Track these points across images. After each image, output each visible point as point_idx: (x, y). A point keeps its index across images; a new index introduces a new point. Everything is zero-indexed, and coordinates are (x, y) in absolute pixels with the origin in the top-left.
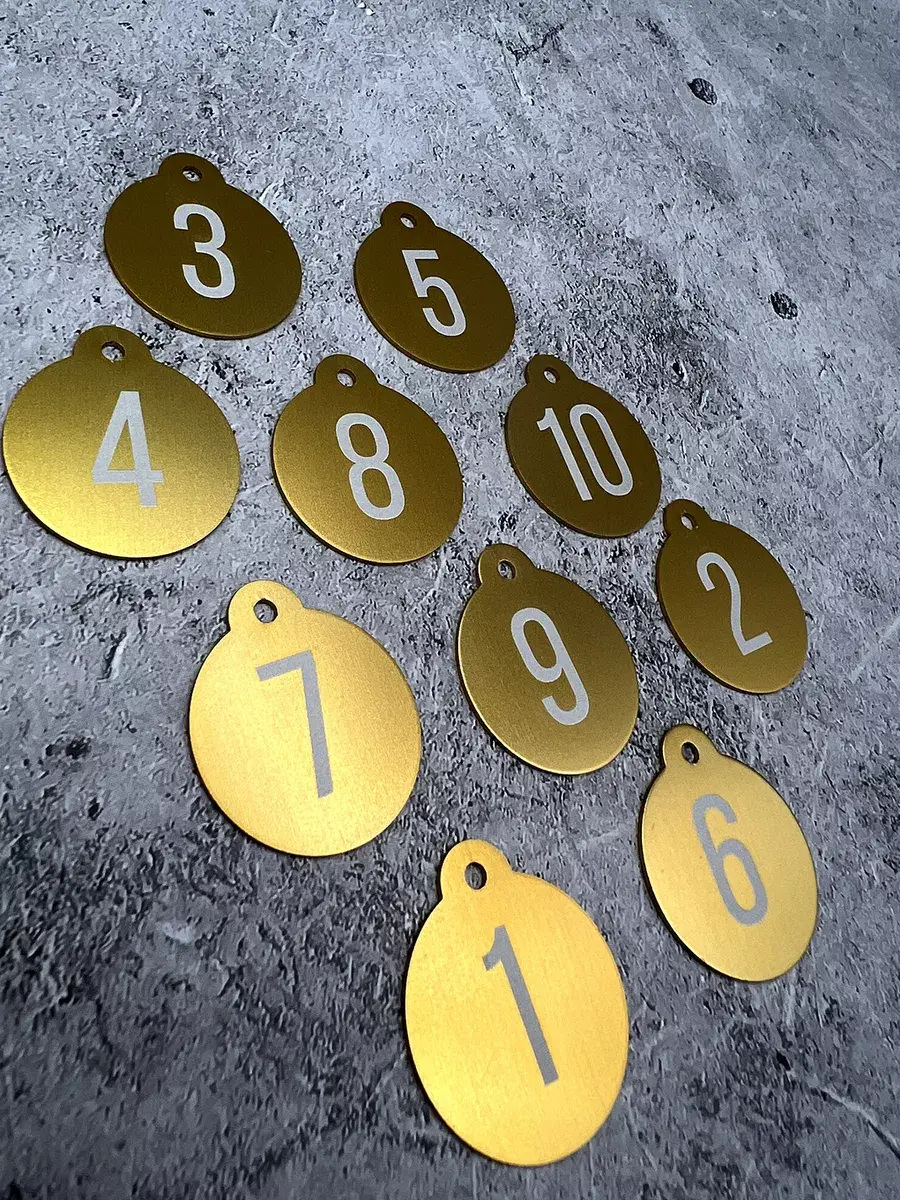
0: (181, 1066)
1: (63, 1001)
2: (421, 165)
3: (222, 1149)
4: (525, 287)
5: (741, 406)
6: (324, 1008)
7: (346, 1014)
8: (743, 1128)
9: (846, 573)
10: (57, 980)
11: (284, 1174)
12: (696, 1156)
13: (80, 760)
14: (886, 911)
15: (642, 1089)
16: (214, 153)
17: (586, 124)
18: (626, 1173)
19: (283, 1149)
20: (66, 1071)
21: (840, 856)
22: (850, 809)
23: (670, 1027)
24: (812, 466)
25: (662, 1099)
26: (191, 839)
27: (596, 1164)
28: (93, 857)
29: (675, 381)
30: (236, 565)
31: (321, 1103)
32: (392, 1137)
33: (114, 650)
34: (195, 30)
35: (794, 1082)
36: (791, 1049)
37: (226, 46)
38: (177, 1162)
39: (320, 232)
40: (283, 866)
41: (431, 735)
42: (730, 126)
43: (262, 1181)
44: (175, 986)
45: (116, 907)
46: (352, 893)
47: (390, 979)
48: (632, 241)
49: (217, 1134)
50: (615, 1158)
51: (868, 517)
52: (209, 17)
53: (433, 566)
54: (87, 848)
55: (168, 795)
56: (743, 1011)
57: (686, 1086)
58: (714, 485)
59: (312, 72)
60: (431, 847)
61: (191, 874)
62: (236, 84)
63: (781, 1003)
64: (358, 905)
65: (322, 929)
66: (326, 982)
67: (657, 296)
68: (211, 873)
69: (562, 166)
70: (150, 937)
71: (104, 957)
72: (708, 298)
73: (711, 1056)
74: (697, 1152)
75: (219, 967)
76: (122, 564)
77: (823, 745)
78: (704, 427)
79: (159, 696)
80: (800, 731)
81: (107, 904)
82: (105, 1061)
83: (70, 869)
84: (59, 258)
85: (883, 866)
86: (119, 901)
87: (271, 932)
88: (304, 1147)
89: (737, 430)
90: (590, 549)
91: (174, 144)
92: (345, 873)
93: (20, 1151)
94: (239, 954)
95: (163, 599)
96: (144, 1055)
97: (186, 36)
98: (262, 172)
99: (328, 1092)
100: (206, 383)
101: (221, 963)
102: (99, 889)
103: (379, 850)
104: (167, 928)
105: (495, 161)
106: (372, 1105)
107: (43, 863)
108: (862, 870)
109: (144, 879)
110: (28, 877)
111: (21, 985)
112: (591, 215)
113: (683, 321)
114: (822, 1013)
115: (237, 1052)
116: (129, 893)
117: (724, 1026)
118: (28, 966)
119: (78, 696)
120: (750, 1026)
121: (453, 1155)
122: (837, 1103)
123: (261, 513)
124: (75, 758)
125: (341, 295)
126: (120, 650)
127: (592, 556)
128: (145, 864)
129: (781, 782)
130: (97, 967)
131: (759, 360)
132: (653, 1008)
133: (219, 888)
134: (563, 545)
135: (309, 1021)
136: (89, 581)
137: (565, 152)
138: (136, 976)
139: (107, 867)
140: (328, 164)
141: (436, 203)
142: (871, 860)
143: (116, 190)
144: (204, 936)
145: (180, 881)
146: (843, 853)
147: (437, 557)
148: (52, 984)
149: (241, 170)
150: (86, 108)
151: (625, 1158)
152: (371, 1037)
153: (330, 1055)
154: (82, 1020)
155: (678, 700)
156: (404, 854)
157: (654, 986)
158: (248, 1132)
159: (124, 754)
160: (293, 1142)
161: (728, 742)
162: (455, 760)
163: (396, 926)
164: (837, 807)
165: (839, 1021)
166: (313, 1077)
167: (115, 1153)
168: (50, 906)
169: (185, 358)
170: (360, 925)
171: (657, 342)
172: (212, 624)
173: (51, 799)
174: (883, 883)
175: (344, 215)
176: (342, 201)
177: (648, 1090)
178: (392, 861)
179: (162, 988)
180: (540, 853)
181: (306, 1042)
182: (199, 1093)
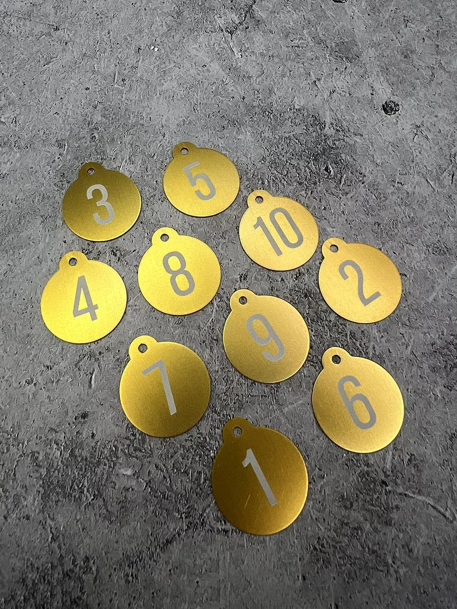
0: (133, 515)
1: (92, 500)
2: (188, 119)
3: (150, 540)
4: (244, 159)
5: (365, 176)
6: (182, 489)
7: (190, 490)
8: (364, 512)
9: (427, 246)
10: (89, 493)
11: (173, 546)
12: (342, 525)
13: (86, 419)
14: (445, 410)
15: (317, 501)
16: (99, 157)
17: (270, 54)
18: (310, 533)
19: (172, 538)
20: (97, 522)
21: (419, 389)
22: (425, 366)
23: (329, 477)
24: (408, 193)
25: (326, 505)
26: (127, 439)
27: (296, 531)
28: (95, 451)
29: (326, 177)
30: (130, 332)
31: (184, 522)
32: (212, 530)
33: (91, 378)
34: (83, 101)
35: (390, 492)
36: (389, 478)
37: (96, 102)
38: (136, 546)
39: (147, 173)
40: (161, 442)
41: (216, 380)
42: (356, 11)
43: (165, 549)
44: (128, 490)
45: (105, 467)
46: (189, 447)
47: (206, 476)
48: (299, 110)
49: (148, 535)
50: (305, 528)
51: (443, 210)
52: (88, 91)
53: (211, 308)
54: (92, 449)
55: (117, 425)
56: (365, 465)
57: (337, 498)
58: (349, 224)
59: (134, 96)
60: (219, 423)
61: (128, 451)
62: (103, 118)
63: (384, 459)
64: (191, 450)
65: (178, 462)
66: (182, 480)
67: (314, 134)
68: (136, 449)
69: (259, 84)
70: (117, 475)
71: (103, 484)
72: (344, 123)
73: (349, 485)
74: (343, 523)
75: (142, 481)
76: (89, 345)
77: (411, 338)
78: (343, 195)
79: (109, 390)
80: (398, 334)
81: (102, 466)
82: (108, 517)
83: (88, 457)
84: (49, 230)
85: (444, 389)
86: (105, 465)
87: (159, 466)
88: (179, 537)
89: (362, 190)
90: (284, 278)
91: (83, 160)
92: (185, 440)
93: (86, 546)
94: (149, 475)
95: (106, 354)
96: (120, 513)
97: (80, 106)
98: (119, 156)
99: (186, 517)
100: (110, 261)
101: (143, 480)
102: (98, 462)
103: (198, 429)
104: (123, 471)
105: (223, 99)
106: (203, 520)
107: (79, 457)
108: (431, 393)
109: (113, 456)
110: (76, 462)
111: (79, 496)
112: (276, 105)
113: (330, 142)
114: (406, 461)
115: (152, 508)
116: (108, 461)
117: (355, 473)
118: (80, 490)
119: (82, 397)
120: (368, 471)
121: (236, 534)
122: (412, 497)
123: (138, 307)
124: (84, 419)
125: (159, 200)
126: (93, 377)
127: (285, 280)
128: (112, 451)
129: (386, 361)
130: (102, 487)
131: (375, 146)
132: (321, 470)
133: (139, 454)
134: (270, 280)
135: (176, 494)
136: (79, 354)
137: (260, 76)
138: (114, 488)
139: (100, 454)
140: (147, 139)
141: (197, 135)
142: (436, 388)
143: (64, 192)
144: (136, 471)
145: (125, 454)
146: (421, 387)
147: (212, 303)
148: (89, 495)
149: (111, 160)
150: (48, 160)
151: (309, 529)
152: (201, 496)
153: (185, 505)
154: (99, 505)
155: (331, 336)
156: (208, 428)
157: (321, 461)
158: (159, 534)
159: (100, 414)
160: (175, 535)
161: (358, 349)
162: (226, 387)
163: (207, 456)
164: (418, 366)
165: (415, 463)
166: (180, 513)
167: (115, 544)
168: (84, 470)
169: (101, 253)
170: (193, 458)
171: (315, 160)
172: (124, 358)
173: (78, 435)
174: (443, 397)
175: (156, 160)
176: (154, 154)
177: (319, 502)
178: (204, 432)
179: (124, 491)
180: (266, 417)
181: (176, 502)
182: (140, 523)
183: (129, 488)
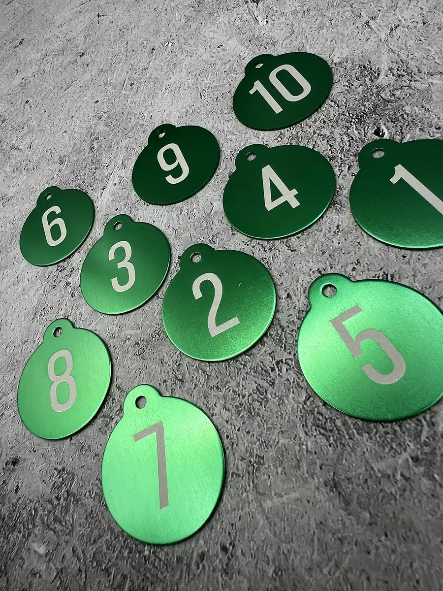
183: (37, 573)
